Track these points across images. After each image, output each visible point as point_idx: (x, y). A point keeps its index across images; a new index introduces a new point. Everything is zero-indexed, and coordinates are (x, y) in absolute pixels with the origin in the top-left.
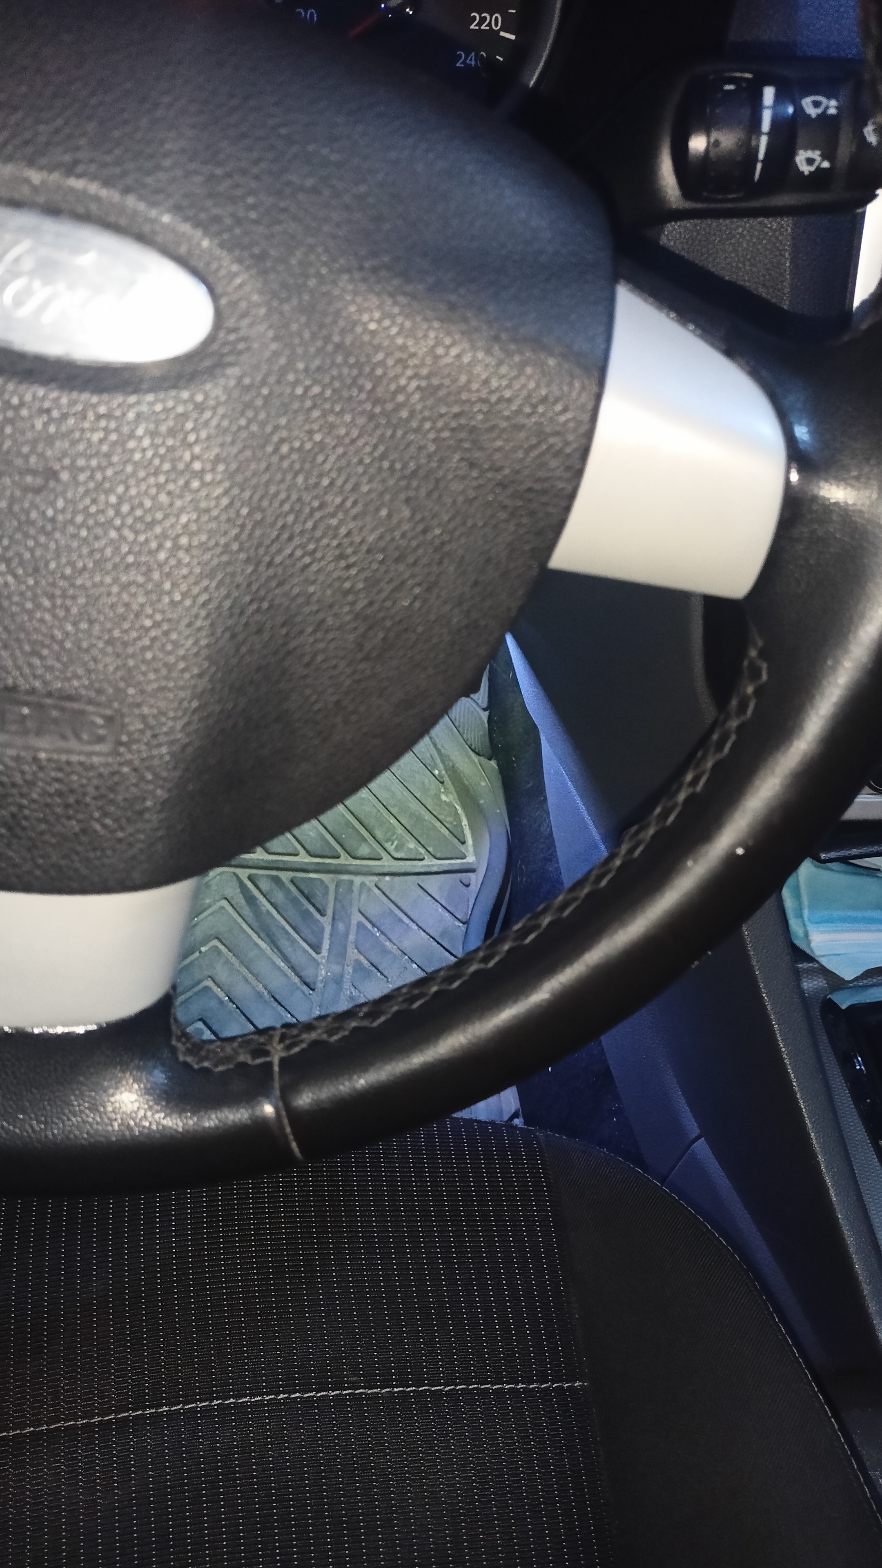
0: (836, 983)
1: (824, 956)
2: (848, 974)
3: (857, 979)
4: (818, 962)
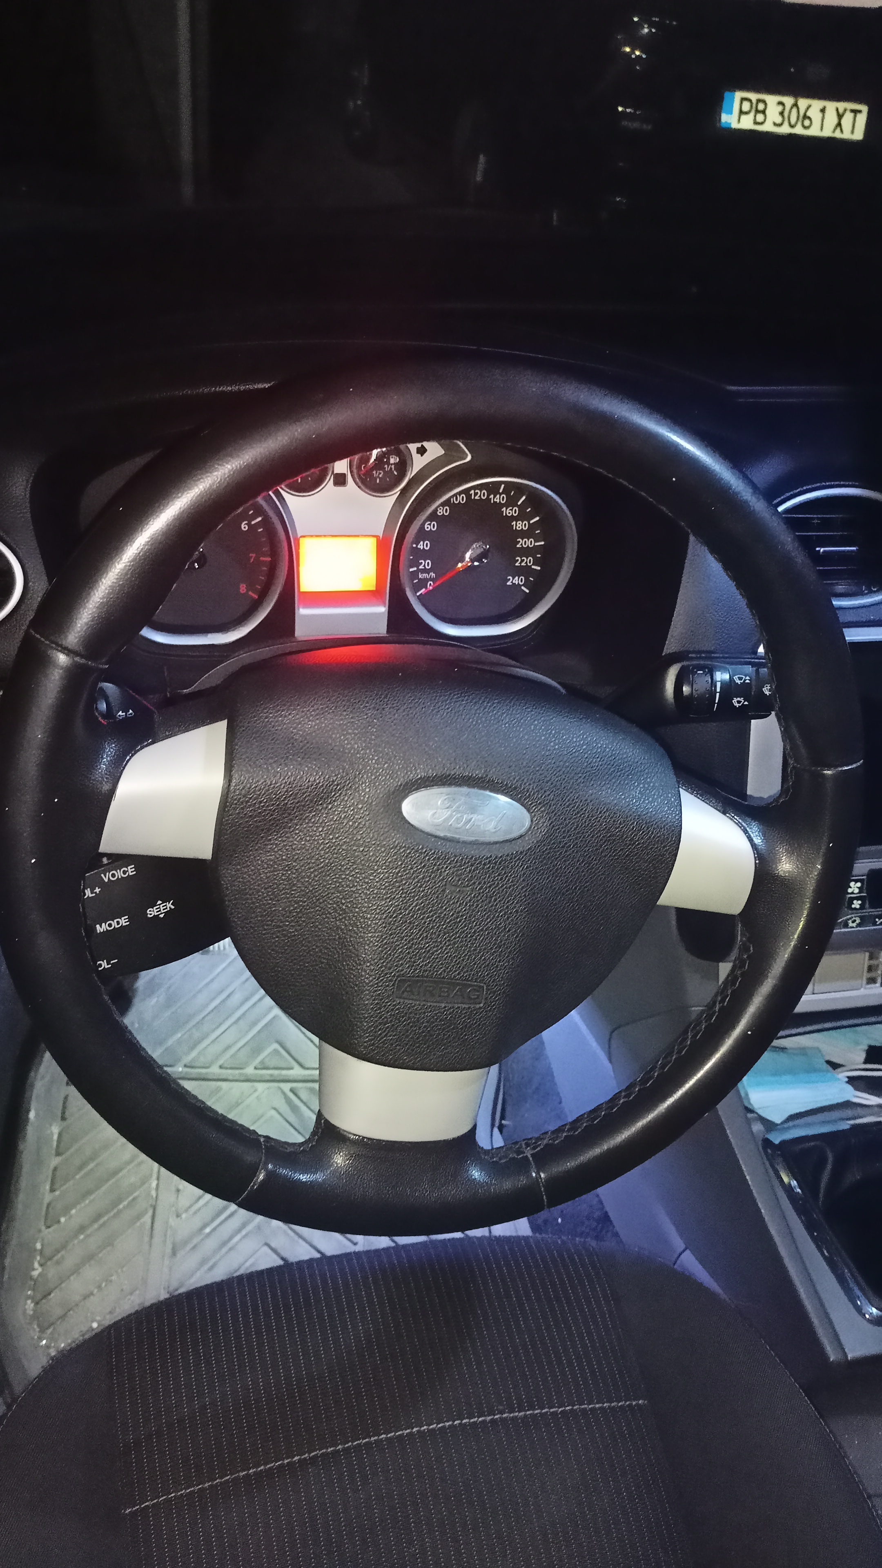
0: (769, 1125)
1: (760, 1108)
2: (777, 1118)
3: (782, 1123)
4: (757, 1113)
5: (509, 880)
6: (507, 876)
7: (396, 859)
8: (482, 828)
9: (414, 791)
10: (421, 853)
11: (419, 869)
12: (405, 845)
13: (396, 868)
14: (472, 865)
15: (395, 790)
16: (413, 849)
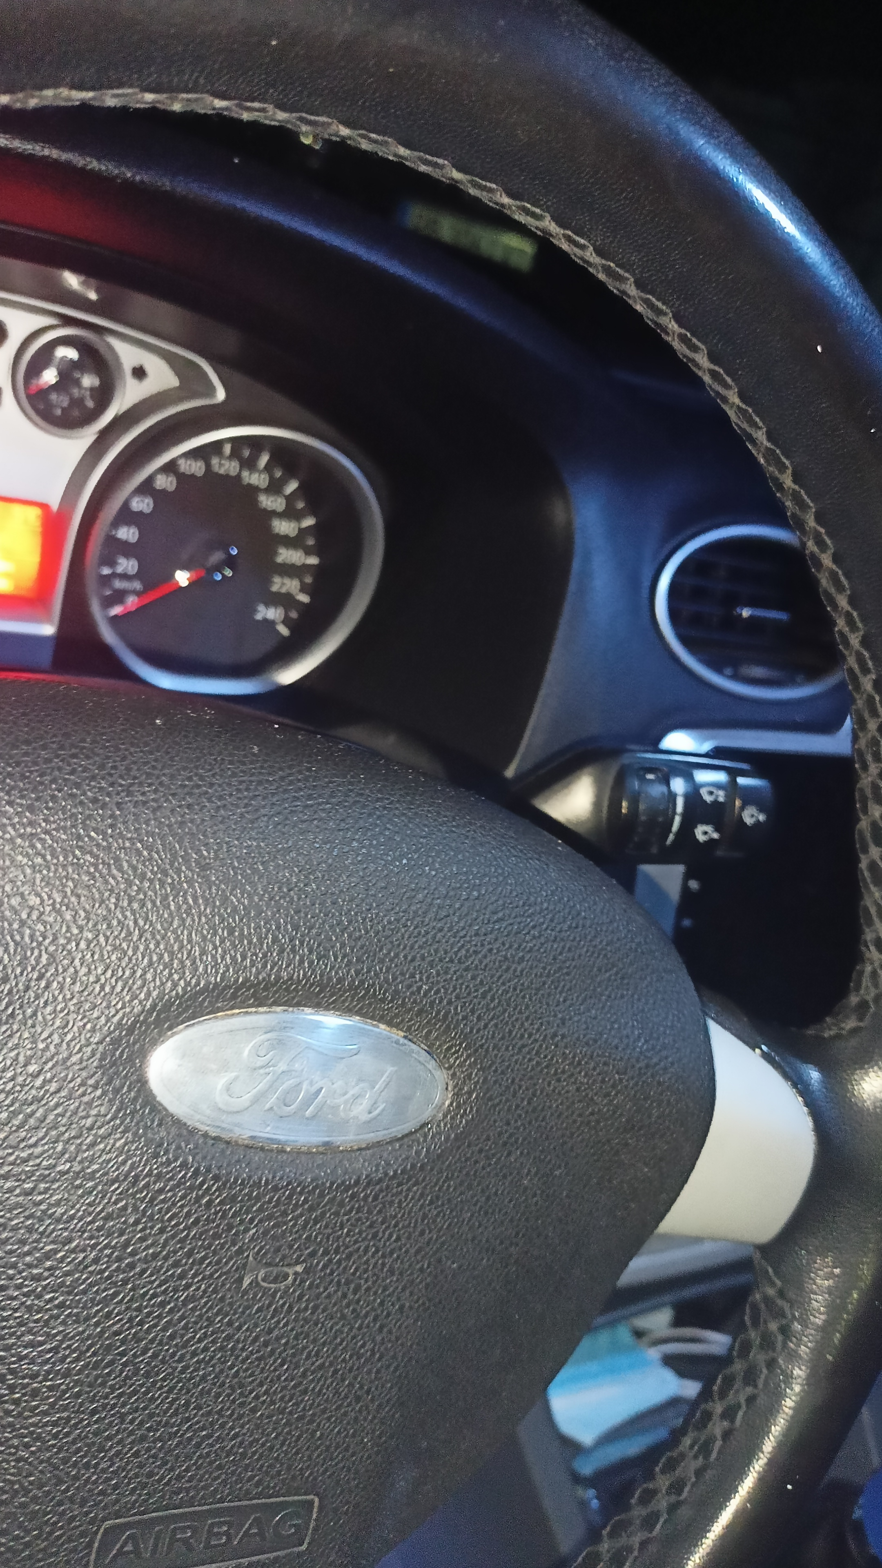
5: (391, 1235)
6: (387, 1228)
7: (125, 1208)
8: (342, 1114)
9: (183, 1022)
10: (191, 1188)
11: (183, 1231)
12: (151, 1170)
13: (121, 1234)
14: (311, 1209)
15: (135, 1022)
16: (171, 1179)
